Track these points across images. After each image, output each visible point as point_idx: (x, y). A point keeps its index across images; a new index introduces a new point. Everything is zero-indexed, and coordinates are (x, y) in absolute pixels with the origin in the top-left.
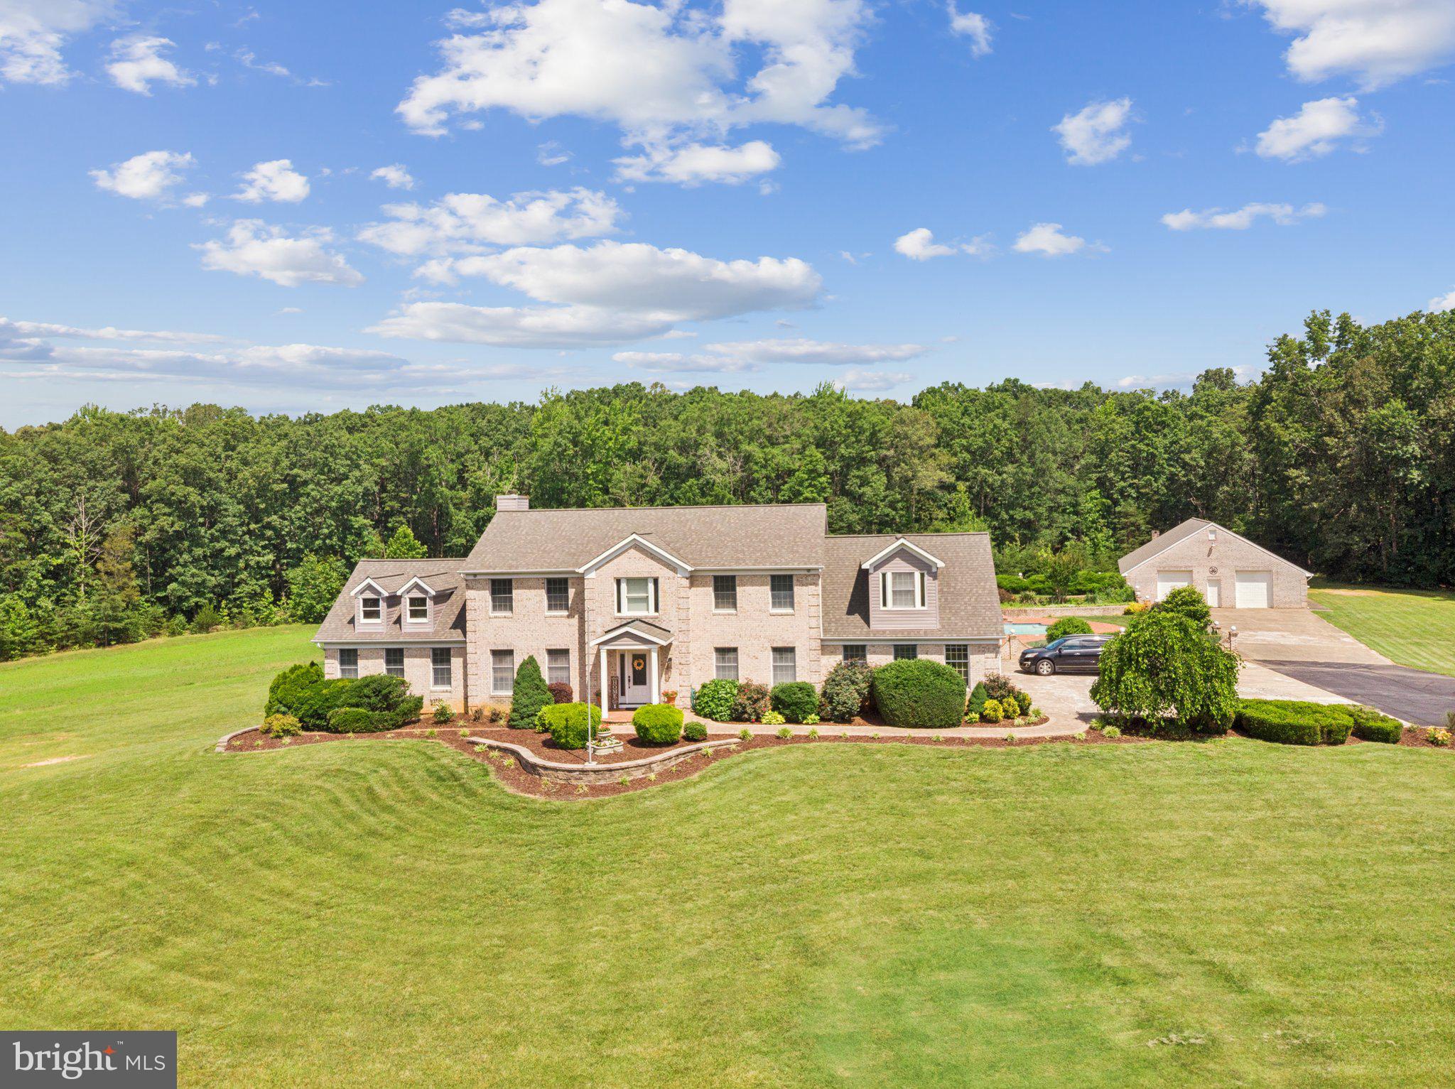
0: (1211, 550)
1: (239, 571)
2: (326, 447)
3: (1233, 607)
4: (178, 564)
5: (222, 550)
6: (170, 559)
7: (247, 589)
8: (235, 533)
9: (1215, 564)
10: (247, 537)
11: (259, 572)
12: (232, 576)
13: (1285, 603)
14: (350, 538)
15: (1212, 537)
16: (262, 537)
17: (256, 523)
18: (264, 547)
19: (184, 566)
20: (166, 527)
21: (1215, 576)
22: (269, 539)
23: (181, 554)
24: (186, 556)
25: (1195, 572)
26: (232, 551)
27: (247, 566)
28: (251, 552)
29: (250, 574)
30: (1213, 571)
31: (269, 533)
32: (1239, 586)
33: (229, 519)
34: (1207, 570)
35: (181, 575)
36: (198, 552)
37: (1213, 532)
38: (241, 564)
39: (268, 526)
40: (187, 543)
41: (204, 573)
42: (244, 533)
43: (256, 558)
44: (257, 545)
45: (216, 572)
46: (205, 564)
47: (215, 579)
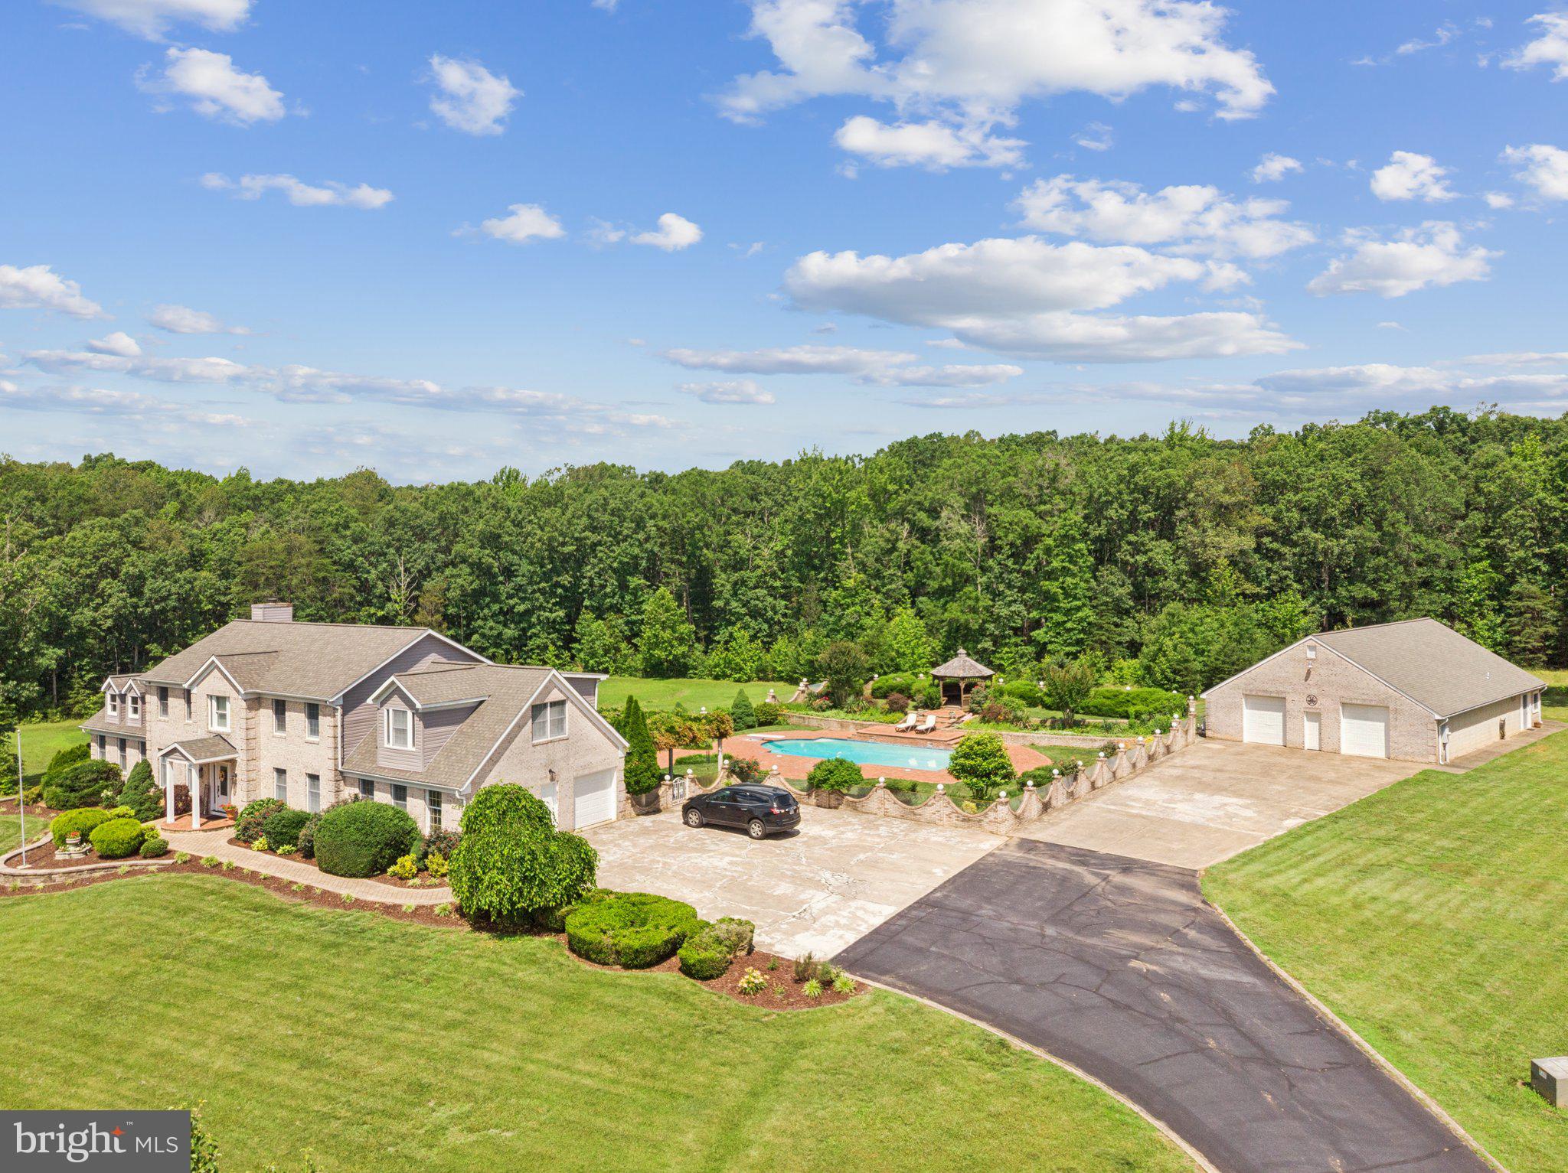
0: (1309, 672)
1: (532, 626)
2: (612, 510)
3: (1337, 752)
4: (479, 618)
5: (514, 607)
6: (473, 613)
7: (538, 641)
8: (525, 592)
9: (1314, 691)
10: (538, 595)
11: (551, 626)
12: (524, 630)
13: (1406, 754)
14: (628, 598)
15: (1311, 655)
16: (553, 594)
17: (547, 582)
18: (554, 604)
19: (485, 619)
20: (466, 585)
21: (1313, 709)
22: (560, 596)
23: (482, 609)
24: (486, 611)
25: (1289, 698)
26: (521, 608)
27: (540, 622)
28: (541, 608)
29: (542, 628)
30: (1312, 701)
31: (559, 591)
32: (1345, 723)
33: (519, 579)
34: (1305, 698)
35: (480, 627)
36: (496, 607)
37: (1312, 648)
38: (534, 620)
39: (558, 585)
40: (488, 599)
41: (501, 627)
42: (534, 592)
43: (547, 614)
44: (548, 602)
45: (512, 626)
46: (502, 618)
47: (510, 632)
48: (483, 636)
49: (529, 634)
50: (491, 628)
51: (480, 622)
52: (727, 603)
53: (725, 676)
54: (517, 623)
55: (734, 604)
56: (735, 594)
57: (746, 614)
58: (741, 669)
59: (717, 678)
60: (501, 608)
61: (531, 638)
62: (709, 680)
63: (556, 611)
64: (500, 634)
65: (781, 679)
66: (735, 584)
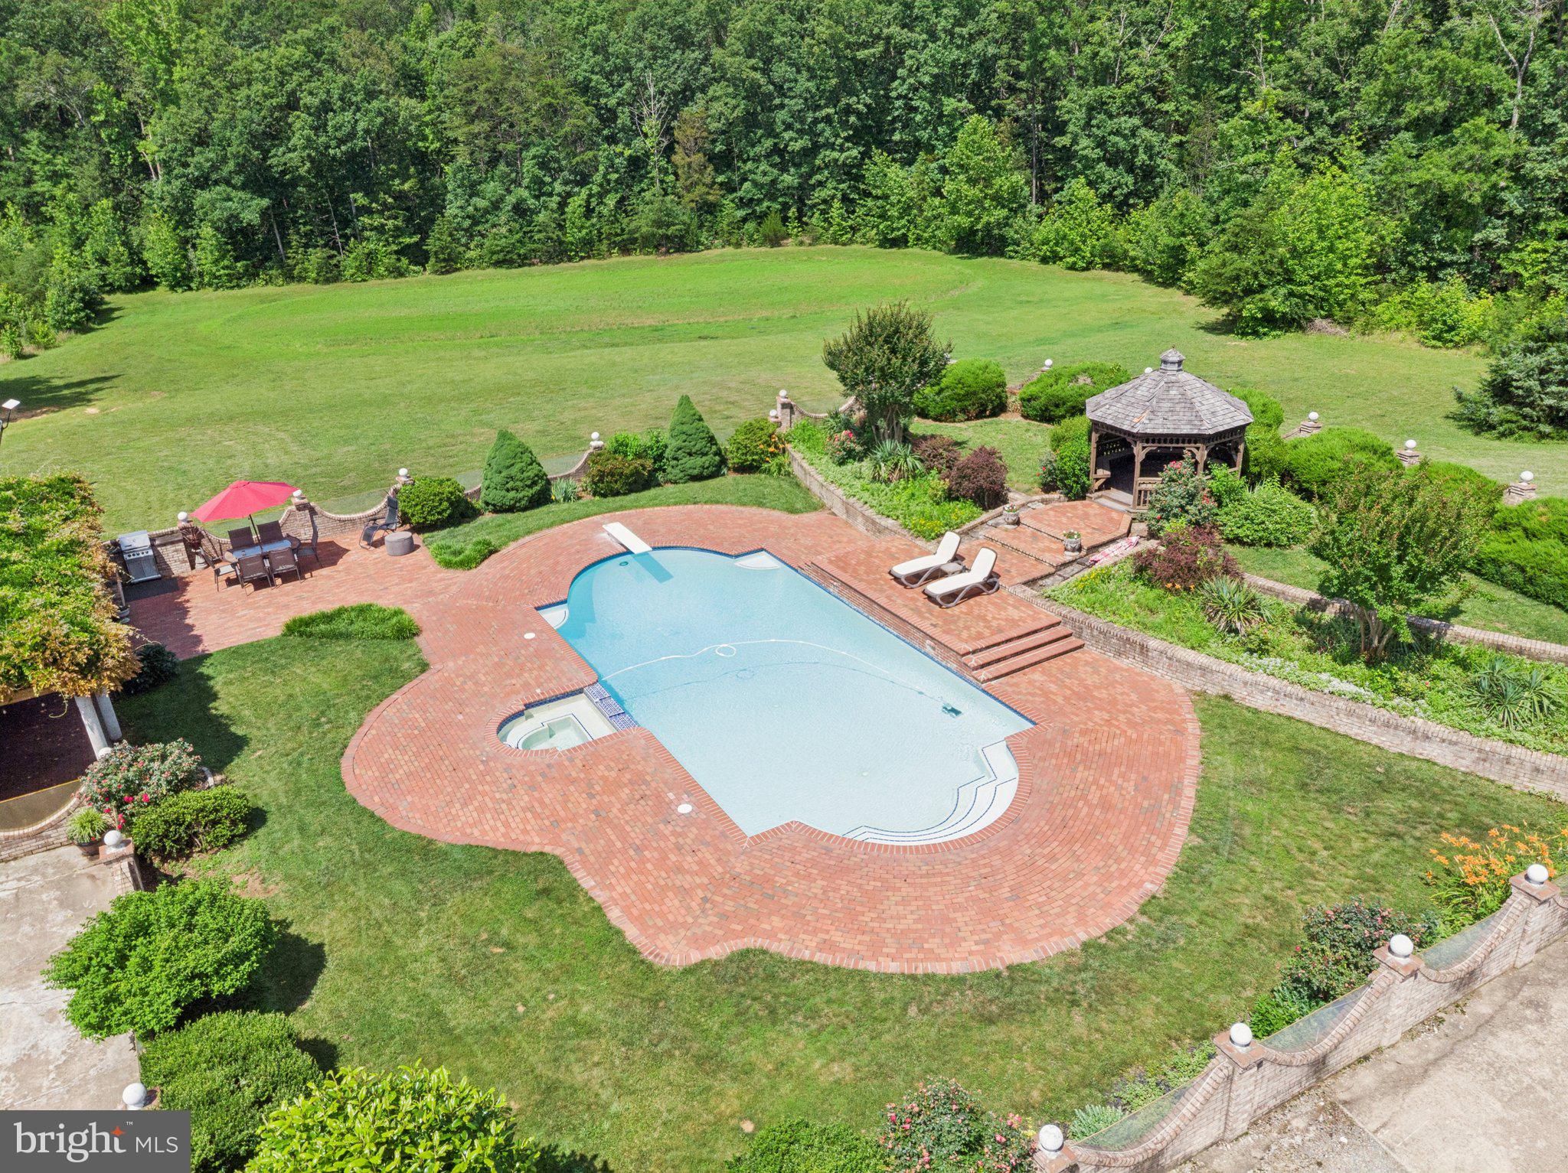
1: (817, 171)
4: (749, 159)
5: (791, 143)
6: (741, 152)
7: (823, 194)
11: (841, 171)
12: (807, 177)
16: (844, 125)
17: (833, 107)
18: (845, 140)
19: (757, 160)
22: (854, 128)
23: (753, 146)
24: (758, 149)
26: (801, 145)
27: (826, 165)
28: (828, 145)
29: (830, 174)
31: (853, 119)
35: (752, 172)
36: (769, 144)
38: (819, 162)
39: (848, 110)
40: (760, 132)
41: (776, 172)
42: (816, 121)
43: (836, 154)
44: (837, 136)
45: (792, 170)
46: (777, 159)
47: (789, 179)
48: (755, 183)
49: (813, 181)
50: (765, 174)
51: (750, 165)
52: (1075, 142)
53: (1055, 258)
54: (798, 166)
55: (1084, 142)
56: (1088, 125)
57: (1099, 160)
58: (1077, 250)
59: (1044, 260)
60: (775, 144)
61: (813, 187)
62: (1034, 264)
63: (849, 149)
64: (774, 182)
65: (1135, 269)
66: (1091, 109)
